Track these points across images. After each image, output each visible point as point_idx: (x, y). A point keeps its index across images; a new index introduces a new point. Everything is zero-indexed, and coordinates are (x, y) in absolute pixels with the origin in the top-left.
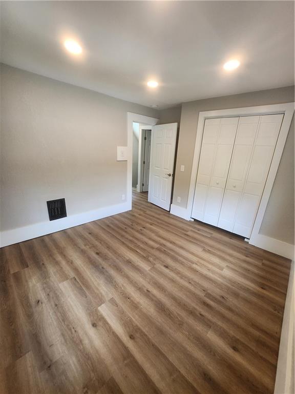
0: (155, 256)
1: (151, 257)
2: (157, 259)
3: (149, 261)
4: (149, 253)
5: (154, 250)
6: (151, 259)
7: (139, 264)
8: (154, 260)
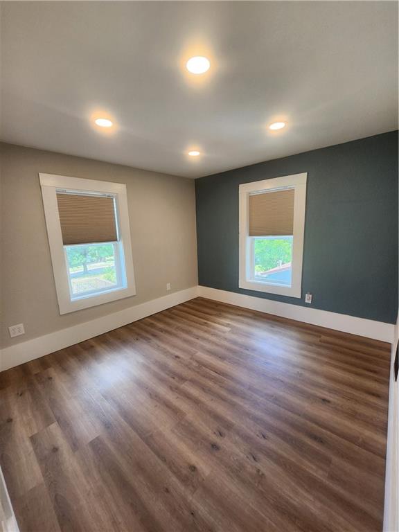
0: (190, 369)
1: (196, 367)
2: (187, 366)
3: (197, 362)
4: (198, 372)
5: (190, 378)
6: (195, 364)
7: (210, 358)
8: (191, 364)
